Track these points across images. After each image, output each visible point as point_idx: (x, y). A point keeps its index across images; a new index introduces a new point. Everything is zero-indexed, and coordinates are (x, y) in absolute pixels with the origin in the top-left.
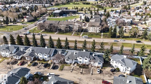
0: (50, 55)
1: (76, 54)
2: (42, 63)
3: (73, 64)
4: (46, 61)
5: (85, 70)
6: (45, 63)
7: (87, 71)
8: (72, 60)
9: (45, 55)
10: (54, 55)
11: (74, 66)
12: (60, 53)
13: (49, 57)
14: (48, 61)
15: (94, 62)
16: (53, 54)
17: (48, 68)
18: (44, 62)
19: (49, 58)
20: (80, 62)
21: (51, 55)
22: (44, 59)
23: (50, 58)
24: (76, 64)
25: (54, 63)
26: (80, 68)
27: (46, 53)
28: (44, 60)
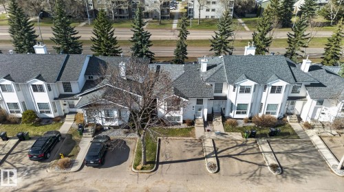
0: (67, 87)
1: (208, 68)
2: (23, 137)
3: (206, 124)
4: (49, 121)
5: (286, 148)
6: (40, 131)
7: (294, 151)
8: (200, 102)
9: (36, 88)
10: (89, 84)
11: (213, 135)
12: (123, 73)
13: (61, 97)
14: (60, 120)
15: (321, 102)
16: (82, 79)
17: (63, 159)
18: (32, 131)
19: (63, 106)
20: (241, 108)
21: (75, 88)
22: (34, 113)
23: (68, 101)
24: (220, 119)
25: (99, 129)
26: (251, 140)
27: (39, 77)
28: (33, 118)
